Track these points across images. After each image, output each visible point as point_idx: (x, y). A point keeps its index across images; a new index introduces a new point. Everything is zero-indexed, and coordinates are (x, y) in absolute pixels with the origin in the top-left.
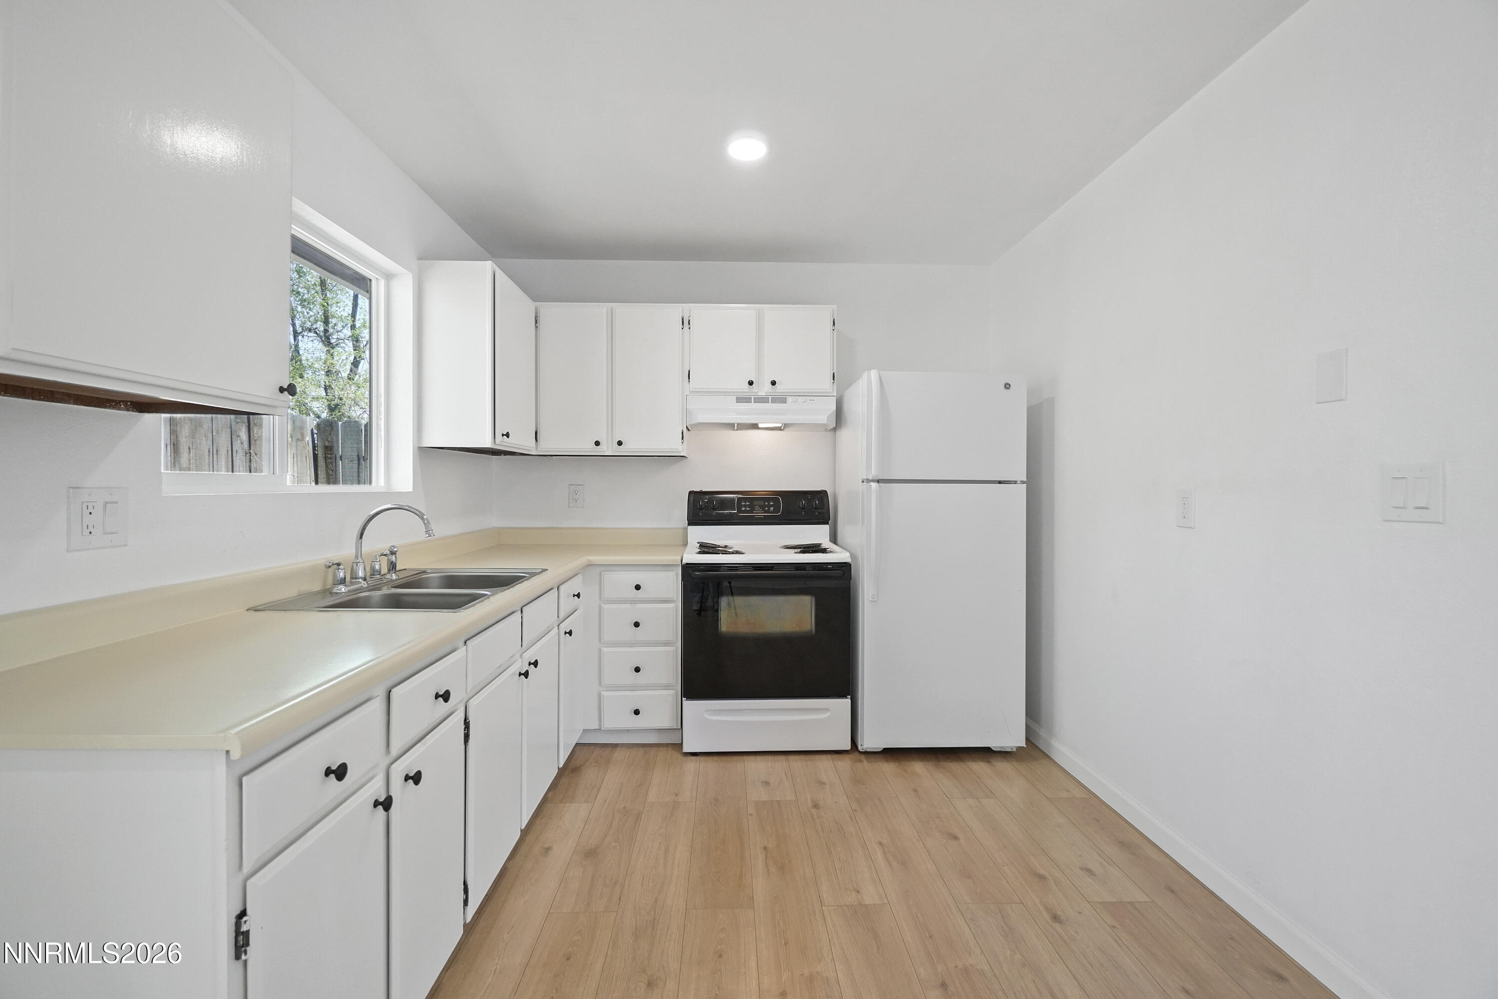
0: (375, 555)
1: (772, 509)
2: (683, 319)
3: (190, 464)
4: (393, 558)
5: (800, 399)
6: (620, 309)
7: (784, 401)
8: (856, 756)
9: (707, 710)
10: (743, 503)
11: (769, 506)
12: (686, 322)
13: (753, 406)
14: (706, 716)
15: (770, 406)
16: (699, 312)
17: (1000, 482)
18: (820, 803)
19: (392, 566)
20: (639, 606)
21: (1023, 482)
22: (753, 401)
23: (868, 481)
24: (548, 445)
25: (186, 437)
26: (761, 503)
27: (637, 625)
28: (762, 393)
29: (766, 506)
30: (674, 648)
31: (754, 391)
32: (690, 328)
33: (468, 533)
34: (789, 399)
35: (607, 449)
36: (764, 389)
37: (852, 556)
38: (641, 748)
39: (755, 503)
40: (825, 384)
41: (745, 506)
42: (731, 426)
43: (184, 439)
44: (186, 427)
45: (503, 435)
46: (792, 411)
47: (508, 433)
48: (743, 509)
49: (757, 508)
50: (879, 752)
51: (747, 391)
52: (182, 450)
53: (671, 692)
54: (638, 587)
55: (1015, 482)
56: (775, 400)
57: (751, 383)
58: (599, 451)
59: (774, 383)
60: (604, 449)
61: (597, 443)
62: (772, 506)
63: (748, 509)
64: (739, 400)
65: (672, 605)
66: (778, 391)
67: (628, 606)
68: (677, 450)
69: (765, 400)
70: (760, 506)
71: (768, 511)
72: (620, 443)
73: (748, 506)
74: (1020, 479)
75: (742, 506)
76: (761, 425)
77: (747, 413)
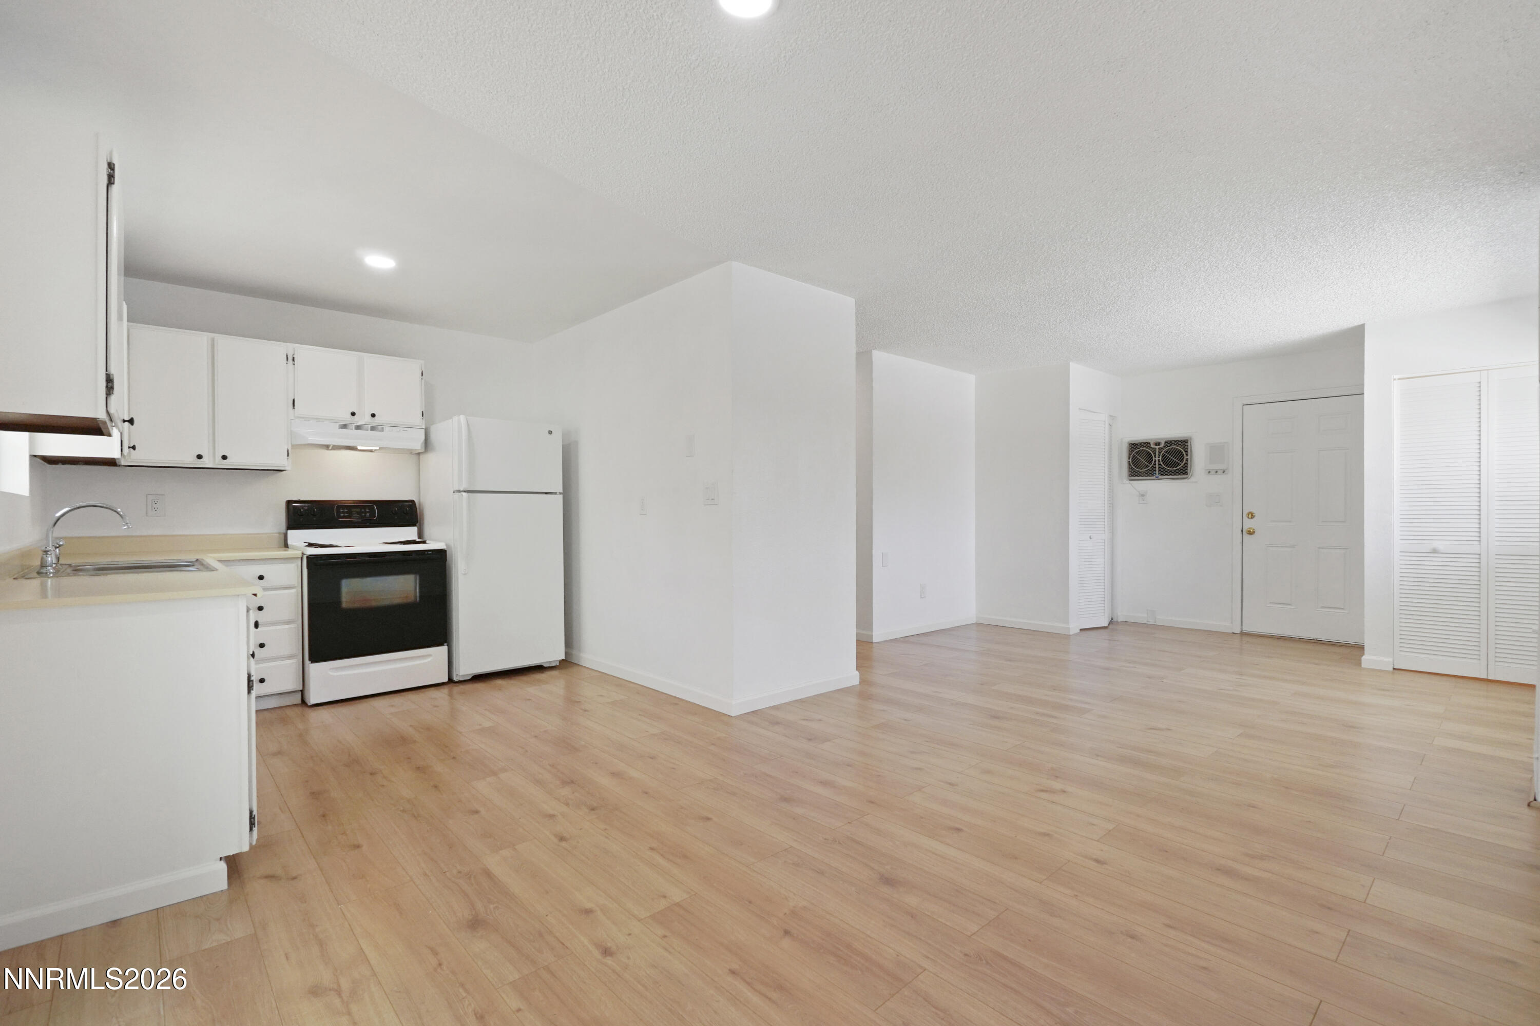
1: (368, 514)
2: (287, 356)
5: (396, 429)
6: (223, 341)
7: (381, 429)
8: (452, 685)
9: (330, 669)
10: (342, 510)
11: (366, 513)
12: (290, 358)
13: (354, 432)
14: (331, 673)
15: (369, 432)
16: (304, 352)
17: (546, 493)
21: (560, 493)
22: (354, 428)
23: (459, 491)
26: (358, 510)
27: (261, 609)
28: (362, 422)
29: (363, 512)
30: (296, 625)
31: (356, 420)
32: (294, 364)
34: (386, 429)
35: (213, 462)
36: (363, 419)
37: (446, 545)
38: (266, 712)
39: (353, 510)
40: (418, 420)
41: (344, 513)
42: (327, 447)
45: (129, 447)
46: (389, 438)
47: (134, 446)
48: (342, 515)
49: (355, 514)
50: (469, 680)
51: (349, 420)
53: (294, 661)
54: (261, 578)
55: (555, 493)
56: (374, 429)
57: (353, 414)
58: (199, 464)
59: (373, 415)
60: (207, 462)
61: (199, 457)
62: (368, 512)
63: (346, 515)
64: (341, 426)
65: (293, 591)
66: (376, 421)
68: (282, 465)
69: (364, 428)
70: (357, 512)
71: (365, 517)
72: (224, 457)
73: (347, 513)
74: (558, 492)
75: (341, 512)
76: (359, 448)
77: (347, 437)
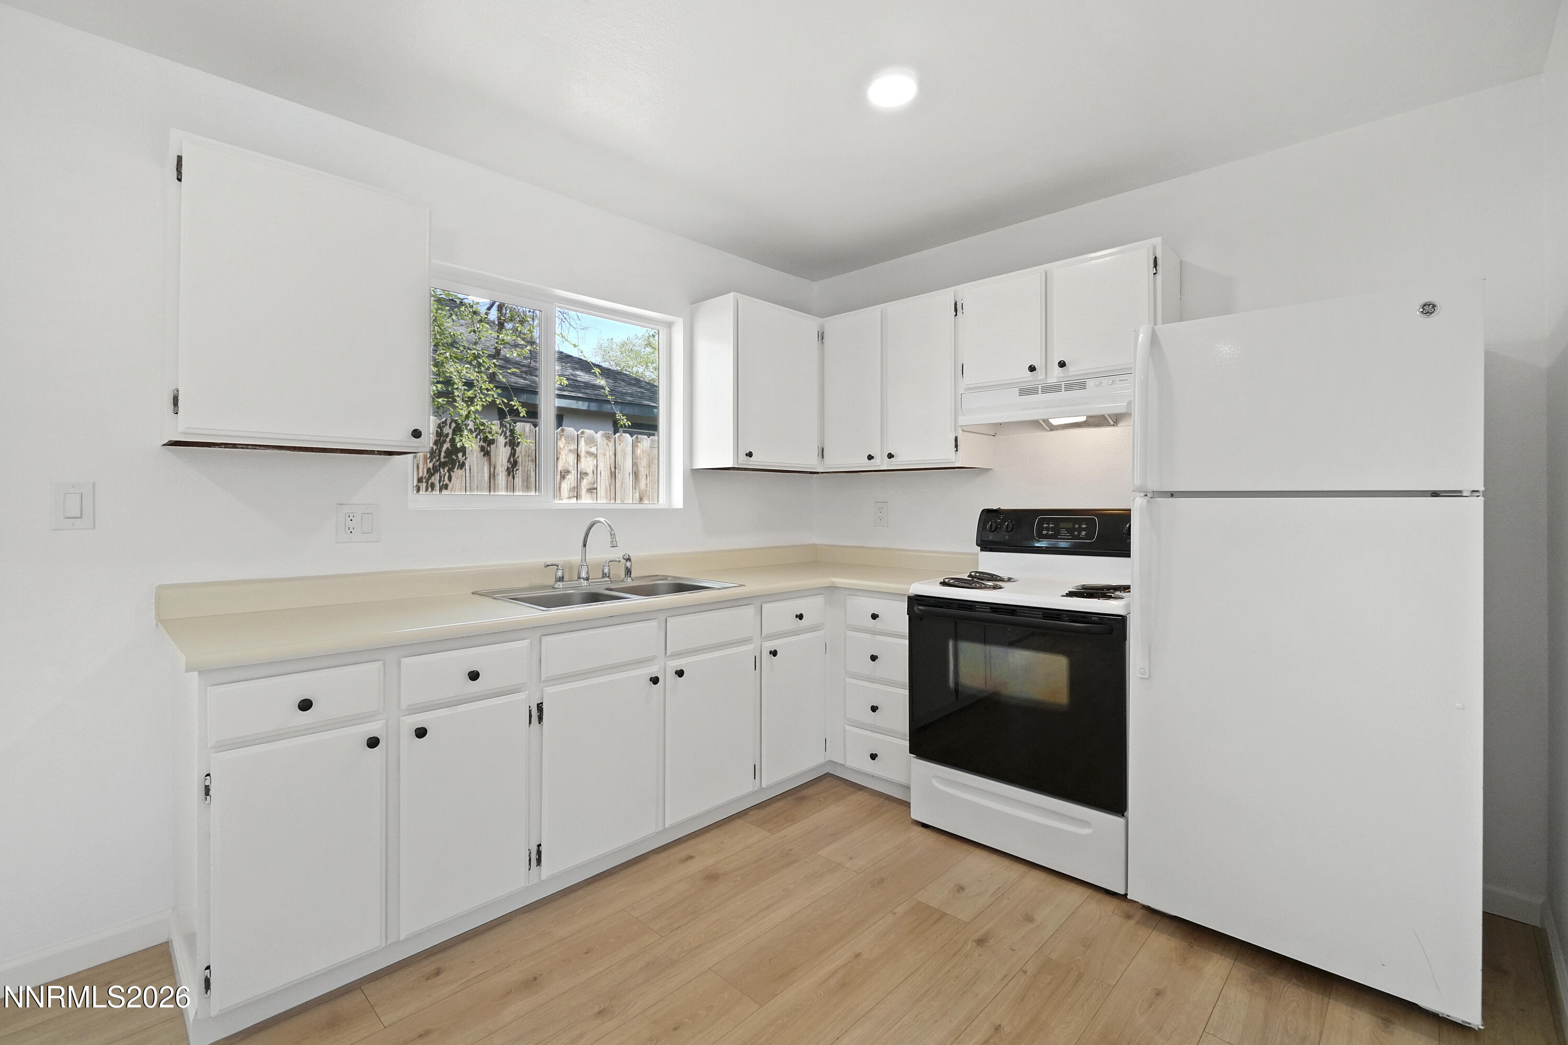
0: (606, 560)
1: (1084, 533)
2: (956, 304)
3: (647, 487)
4: (628, 564)
5: (1105, 381)
6: (892, 307)
7: (1082, 386)
9: (936, 776)
10: (1045, 525)
11: (1080, 530)
12: (959, 307)
13: (1040, 397)
14: (935, 782)
15: (1064, 395)
16: (968, 292)
17: (1435, 494)
18: (991, 941)
19: (628, 572)
20: (878, 638)
21: (1479, 494)
22: (1040, 391)
24: (835, 462)
25: (644, 467)
26: (1070, 525)
27: (874, 658)
28: (1052, 380)
29: (1076, 529)
31: (1040, 378)
32: (963, 314)
33: (758, 549)
34: (1090, 383)
35: (881, 463)
36: (1053, 374)
38: (877, 798)
39: (1062, 525)
41: (1048, 529)
43: (642, 468)
44: (644, 460)
45: (746, 455)
46: (1098, 398)
48: (1045, 532)
49: (1063, 531)
51: (1031, 379)
52: (640, 477)
53: (901, 743)
55: (1457, 494)
56: (1069, 387)
57: (1032, 369)
58: (872, 465)
59: (1063, 365)
60: (878, 464)
61: (870, 457)
62: (1084, 529)
63: (1051, 533)
64: (1024, 392)
66: (1071, 374)
67: (868, 636)
68: (948, 461)
69: (1055, 388)
70: (1067, 529)
71: (1078, 537)
72: (890, 456)
73: (1052, 529)
74: (1466, 487)
75: (1043, 529)
76: (1055, 422)
77: (1032, 408)
